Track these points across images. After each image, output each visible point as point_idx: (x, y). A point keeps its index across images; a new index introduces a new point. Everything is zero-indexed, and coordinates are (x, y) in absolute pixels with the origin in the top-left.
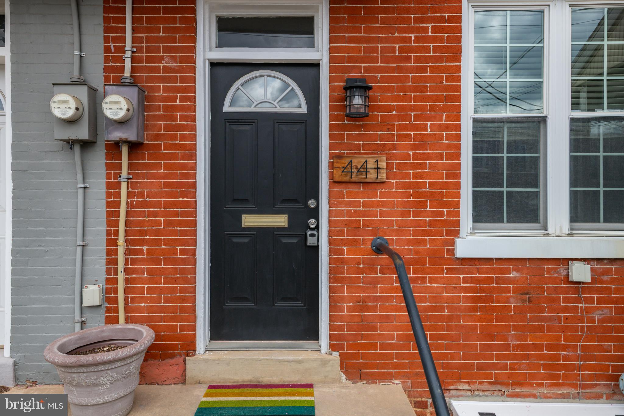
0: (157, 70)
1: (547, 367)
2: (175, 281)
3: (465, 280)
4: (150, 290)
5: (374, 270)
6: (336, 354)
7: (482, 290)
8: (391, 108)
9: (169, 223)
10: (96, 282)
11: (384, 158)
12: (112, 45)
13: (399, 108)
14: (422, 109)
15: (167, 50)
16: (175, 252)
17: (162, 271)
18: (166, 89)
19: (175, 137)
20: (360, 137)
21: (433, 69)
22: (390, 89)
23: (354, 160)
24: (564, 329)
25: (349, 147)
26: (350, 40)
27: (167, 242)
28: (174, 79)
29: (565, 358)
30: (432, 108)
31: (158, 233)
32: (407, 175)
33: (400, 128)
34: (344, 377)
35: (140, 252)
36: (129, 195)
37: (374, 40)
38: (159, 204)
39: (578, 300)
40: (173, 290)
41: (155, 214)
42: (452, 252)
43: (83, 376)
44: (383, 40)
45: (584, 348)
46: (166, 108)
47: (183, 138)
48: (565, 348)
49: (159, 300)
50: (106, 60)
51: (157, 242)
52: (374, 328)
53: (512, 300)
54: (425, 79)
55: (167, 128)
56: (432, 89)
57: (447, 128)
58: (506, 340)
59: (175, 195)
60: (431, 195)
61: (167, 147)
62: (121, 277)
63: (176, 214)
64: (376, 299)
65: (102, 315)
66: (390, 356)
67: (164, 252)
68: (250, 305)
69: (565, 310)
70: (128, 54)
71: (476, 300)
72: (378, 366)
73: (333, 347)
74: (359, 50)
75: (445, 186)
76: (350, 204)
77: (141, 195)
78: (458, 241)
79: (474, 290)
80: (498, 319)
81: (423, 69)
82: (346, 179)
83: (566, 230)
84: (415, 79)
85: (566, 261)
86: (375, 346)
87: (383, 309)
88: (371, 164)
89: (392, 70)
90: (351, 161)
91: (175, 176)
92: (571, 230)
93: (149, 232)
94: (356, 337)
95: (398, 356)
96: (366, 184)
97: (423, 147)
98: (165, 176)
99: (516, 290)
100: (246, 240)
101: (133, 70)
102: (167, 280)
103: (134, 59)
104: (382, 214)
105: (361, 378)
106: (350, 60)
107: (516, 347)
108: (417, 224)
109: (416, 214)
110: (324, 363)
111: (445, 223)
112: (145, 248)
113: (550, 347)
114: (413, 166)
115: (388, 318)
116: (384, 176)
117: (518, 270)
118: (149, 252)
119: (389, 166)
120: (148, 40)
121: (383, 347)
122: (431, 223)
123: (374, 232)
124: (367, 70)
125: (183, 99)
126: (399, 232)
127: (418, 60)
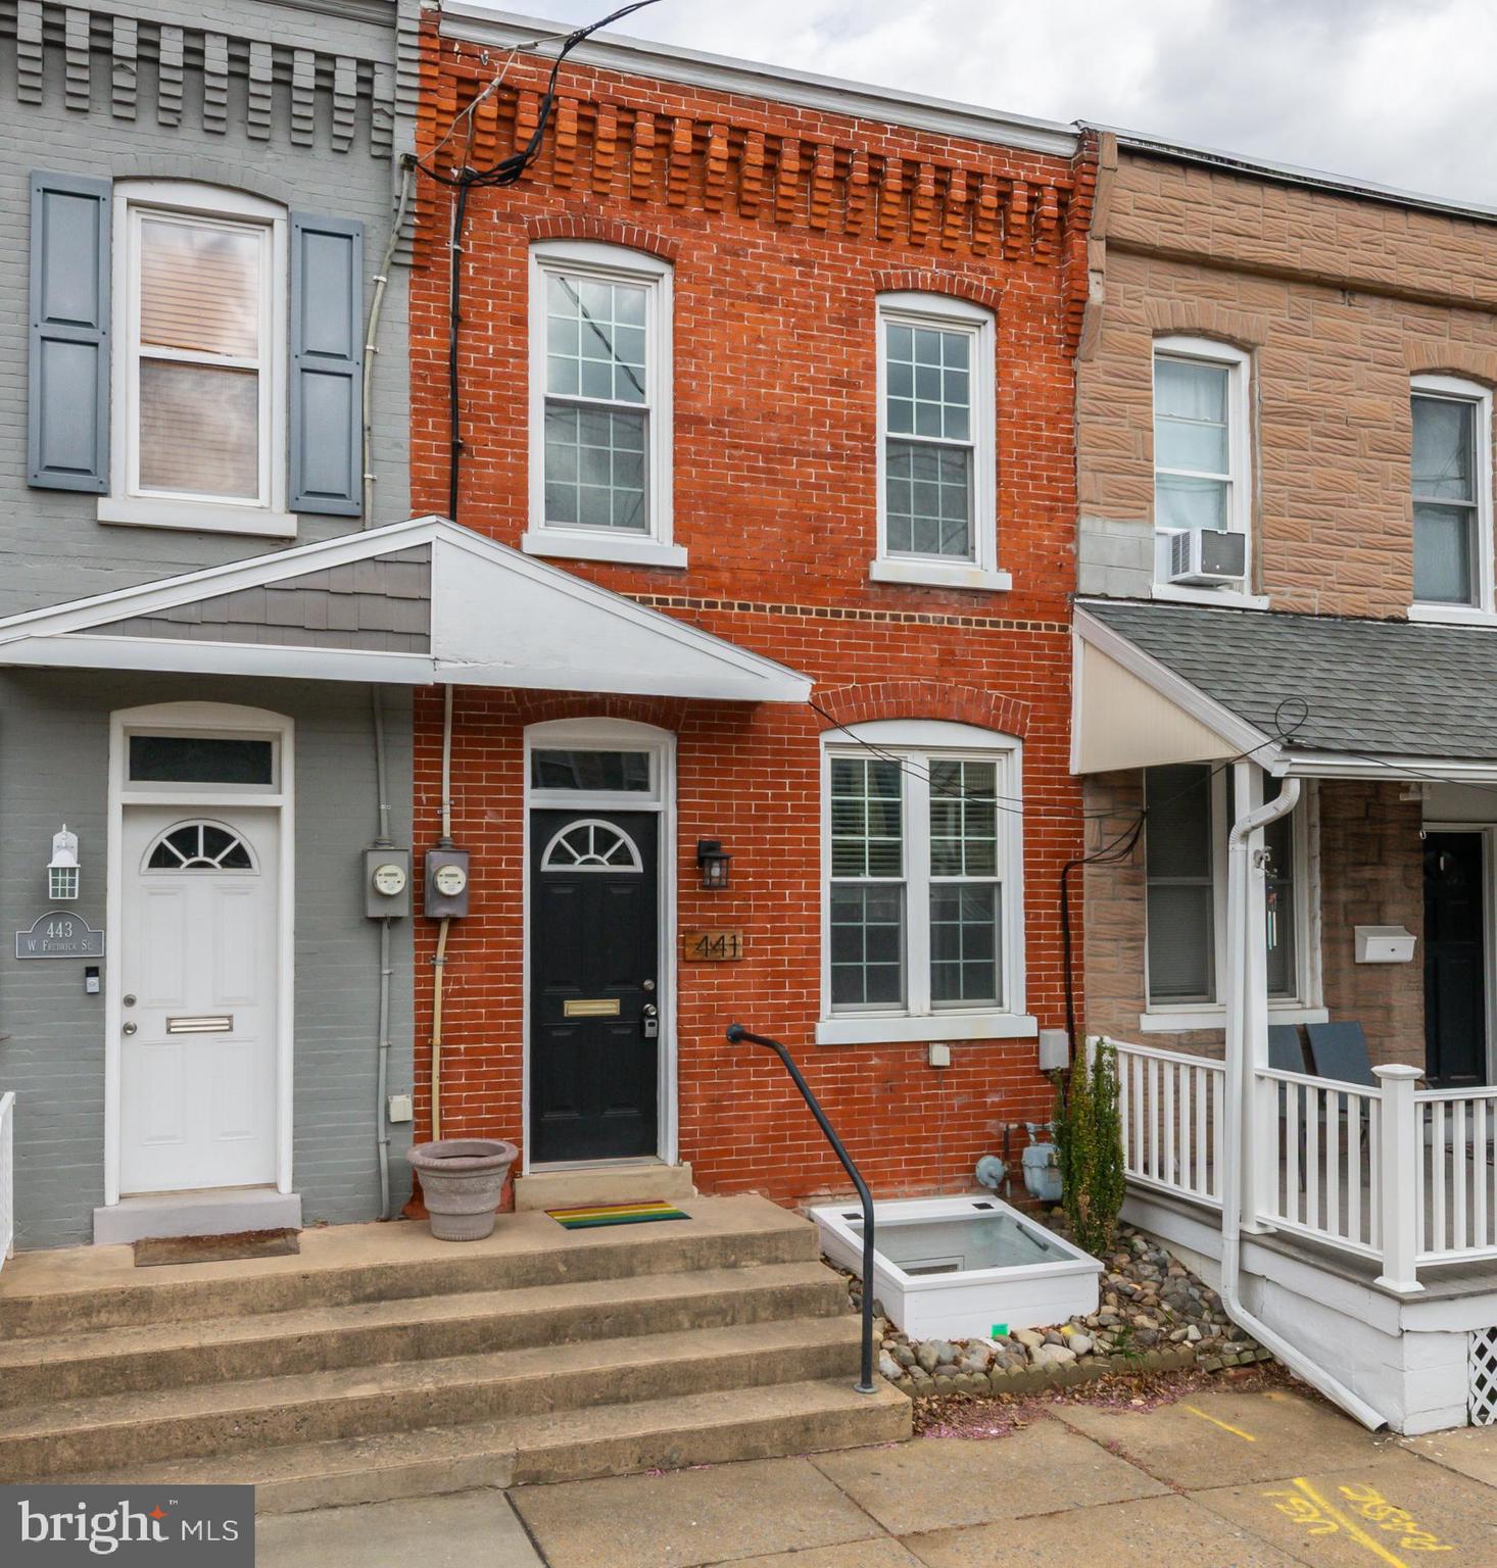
0: (478, 826)
1: (909, 1162)
2: (500, 1086)
3: (826, 1071)
4: (469, 1099)
5: (728, 1063)
6: (687, 1164)
7: (843, 1080)
8: (746, 875)
9: (491, 1015)
10: (402, 1092)
11: (741, 932)
12: (424, 796)
13: (756, 875)
14: (781, 875)
15: (491, 803)
16: (498, 1051)
17: (484, 1075)
18: (489, 850)
19: (499, 909)
20: (713, 908)
21: (792, 830)
22: (745, 852)
23: (710, 936)
24: (924, 1119)
25: (700, 919)
26: (703, 795)
27: (489, 1039)
28: (498, 839)
29: (927, 1151)
30: (791, 875)
31: (478, 1027)
32: (764, 952)
33: (757, 897)
34: (696, 1190)
35: (456, 1052)
36: (445, 981)
37: (728, 796)
38: (479, 993)
39: (937, 1087)
40: (497, 1098)
41: (475, 1005)
42: (812, 1038)
43: (474, 1180)
44: (738, 796)
45: (945, 1139)
46: (489, 874)
47: (510, 910)
48: (926, 1140)
49: (479, 1111)
50: (417, 813)
51: (478, 1039)
52: (729, 1131)
53: (873, 1090)
54: (784, 842)
55: (490, 898)
56: (792, 853)
57: (806, 897)
58: (868, 1134)
59: (499, 980)
60: (790, 974)
61: (491, 921)
62: (436, 1083)
63: (500, 1004)
64: (732, 1097)
65: (409, 1133)
66: (745, 1163)
67: (485, 1051)
68: (575, 1115)
69: (927, 1097)
70: (447, 809)
71: (838, 1091)
72: (733, 1175)
73: (682, 1157)
74: (711, 807)
75: (804, 963)
76: (703, 986)
77: (458, 981)
78: (818, 1025)
79: (833, 1081)
80: (860, 1112)
81: (781, 830)
82: (698, 957)
83: (927, 1009)
84: (773, 842)
85: (926, 1044)
86: (729, 1152)
87: (739, 1108)
88: (728, 940)
89: (748, 830)
90: (706, 938)
91: (499, 957)
92: (932, 1008)
93: (468, 1028)
94: (709, 1143)
95: (756, 1162)
96: (720, 963)
97: (781, 919)
98: (487, 957)
99: (878, 1079)
100: (567, 1033)
101: (453, 826)
102: (490, 1087)
103: (453, 814)
104: (738, 997)
105: (715, 1192)
106: (703, 818)
107: (878, 1142)
108: (776, 1007)
109: (775, 996)
110: (675, 1175)
111: (804, 1006)
112: (462, 1047)
113: (912, 1140)
114: (772, 941)
115: (744, 1118)
116: (741, 953)
117: (878, 1056)
118: (468, 1052)
119: (746, 941)
120: (468, 790)
121: (739, 1152)
122: (791, 1007)
123: (729, 1019)
124: (721, 830)
125: (509, 862)
126: (757, 1018)
127: (775, 819)
